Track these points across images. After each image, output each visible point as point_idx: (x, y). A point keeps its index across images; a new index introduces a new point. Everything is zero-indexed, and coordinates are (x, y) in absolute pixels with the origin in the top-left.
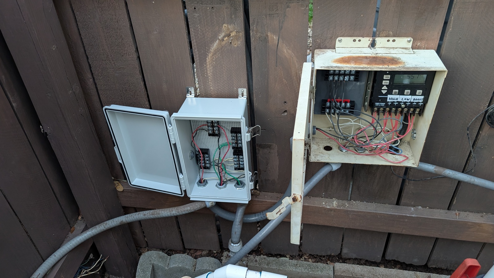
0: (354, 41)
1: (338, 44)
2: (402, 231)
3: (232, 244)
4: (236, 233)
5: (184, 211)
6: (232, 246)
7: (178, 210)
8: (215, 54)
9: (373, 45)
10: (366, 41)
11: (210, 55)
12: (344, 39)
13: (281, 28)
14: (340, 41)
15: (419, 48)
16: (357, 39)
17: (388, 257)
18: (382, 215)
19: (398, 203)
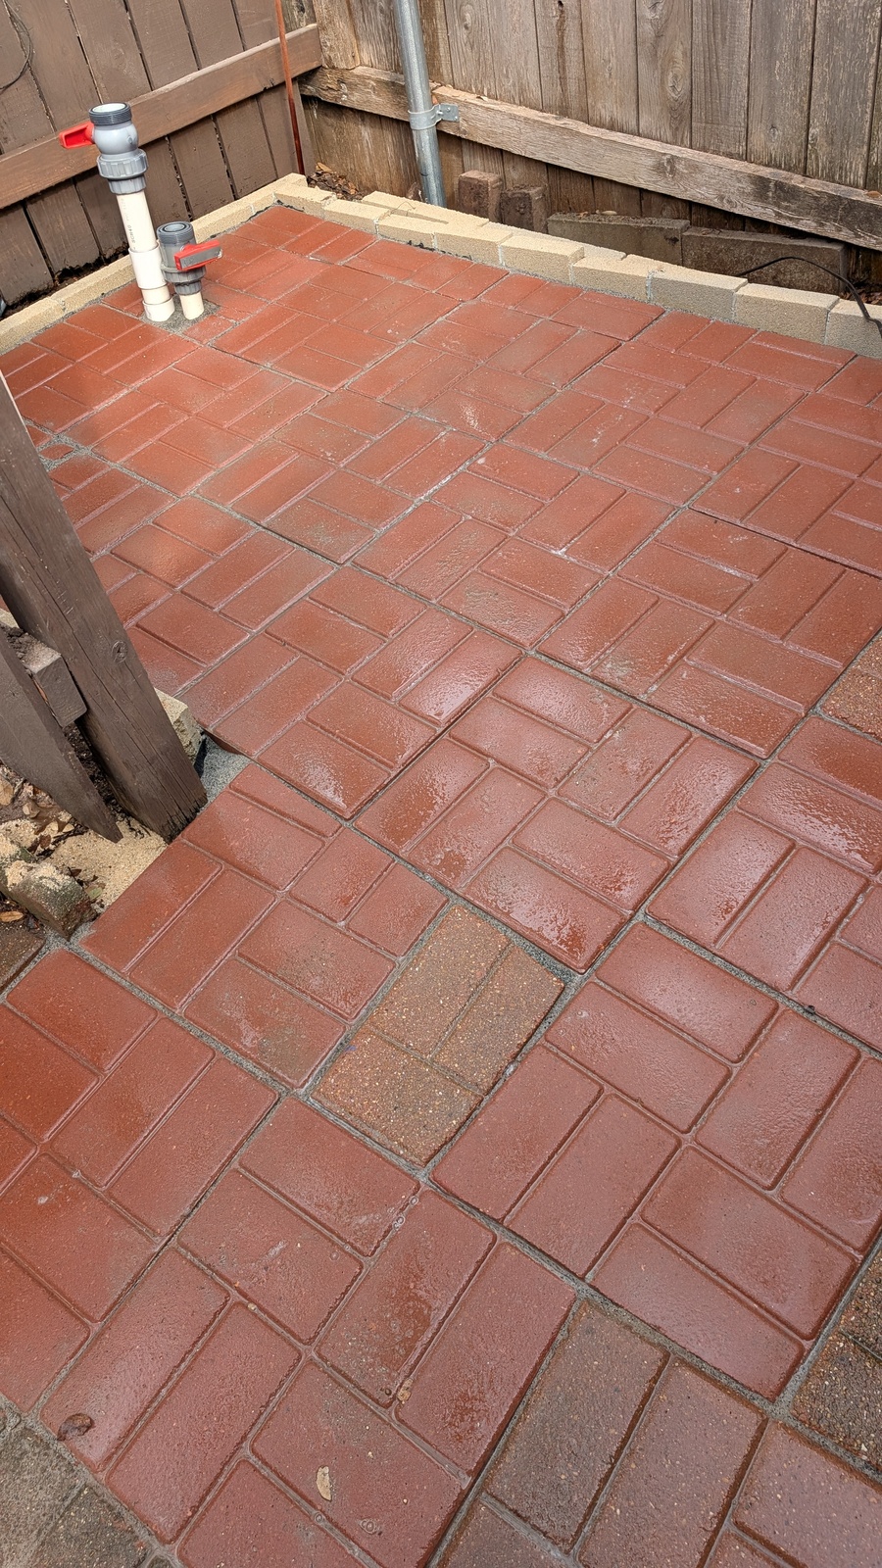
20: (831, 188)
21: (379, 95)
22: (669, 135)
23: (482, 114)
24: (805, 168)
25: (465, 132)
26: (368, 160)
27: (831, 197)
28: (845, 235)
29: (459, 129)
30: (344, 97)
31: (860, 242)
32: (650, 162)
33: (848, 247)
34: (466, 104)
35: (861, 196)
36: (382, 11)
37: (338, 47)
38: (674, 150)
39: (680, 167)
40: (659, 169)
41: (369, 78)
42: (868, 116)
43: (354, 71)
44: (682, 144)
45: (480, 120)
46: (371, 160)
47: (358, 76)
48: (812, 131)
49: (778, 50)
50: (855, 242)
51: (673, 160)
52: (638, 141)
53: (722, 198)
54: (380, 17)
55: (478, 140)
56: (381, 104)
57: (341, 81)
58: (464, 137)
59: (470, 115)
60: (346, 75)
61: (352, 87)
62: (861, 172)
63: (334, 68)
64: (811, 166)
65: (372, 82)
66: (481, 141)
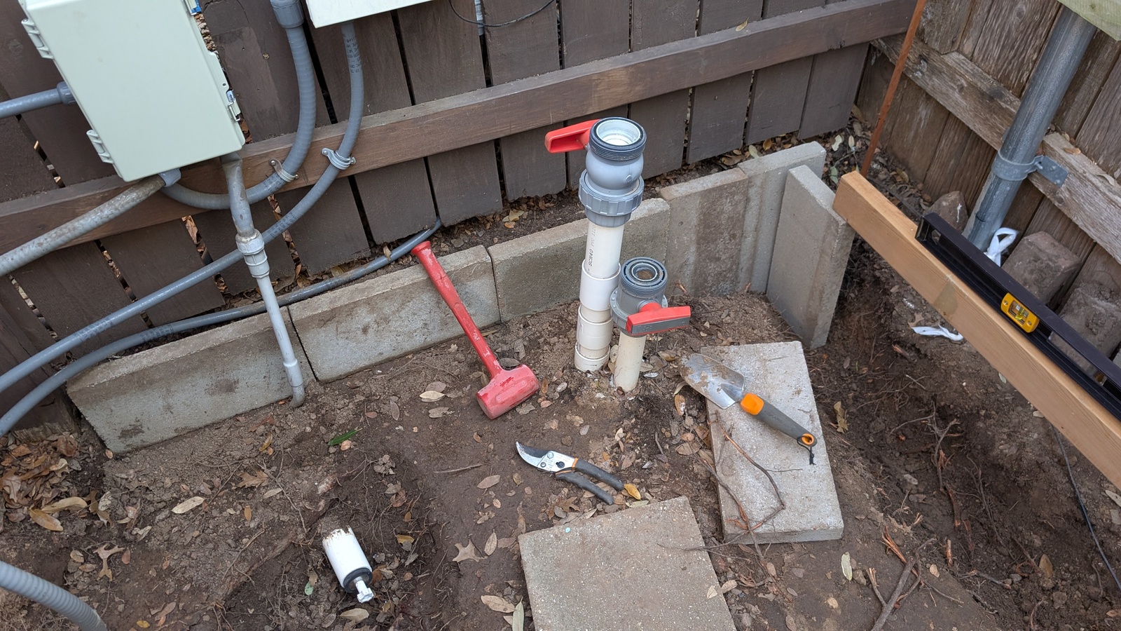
2: (511, 128)
3: (244, 240)
4: (241, 216)
5: (128, 203)
6: (243, 242)
7: (112, 204)
17: (512, 196)
18: (472, 107)
19: (489, 83)
21: (964, 98)
23: (1098, 199)
25: (1061, 201)
26: (912, 133)
29: (1054, 192)
30: (919, 74)
34: (1083, 179)
36: (1019, 14)
37: (939, 27)
41: (961, 75)
43: (946, 58)
45: (1091, 204)
46: (915, 137)
47: (948, 66)
54: (1014, 19)
55: (1074, 219)
56: (961, 106)
57: (921, 57)
58: (1056, 204)
59: (1082, 191)
60: (934, 56)
61: (934, 71)
63: (923, 41)
65: (963, 81)
66: (1079, 223)
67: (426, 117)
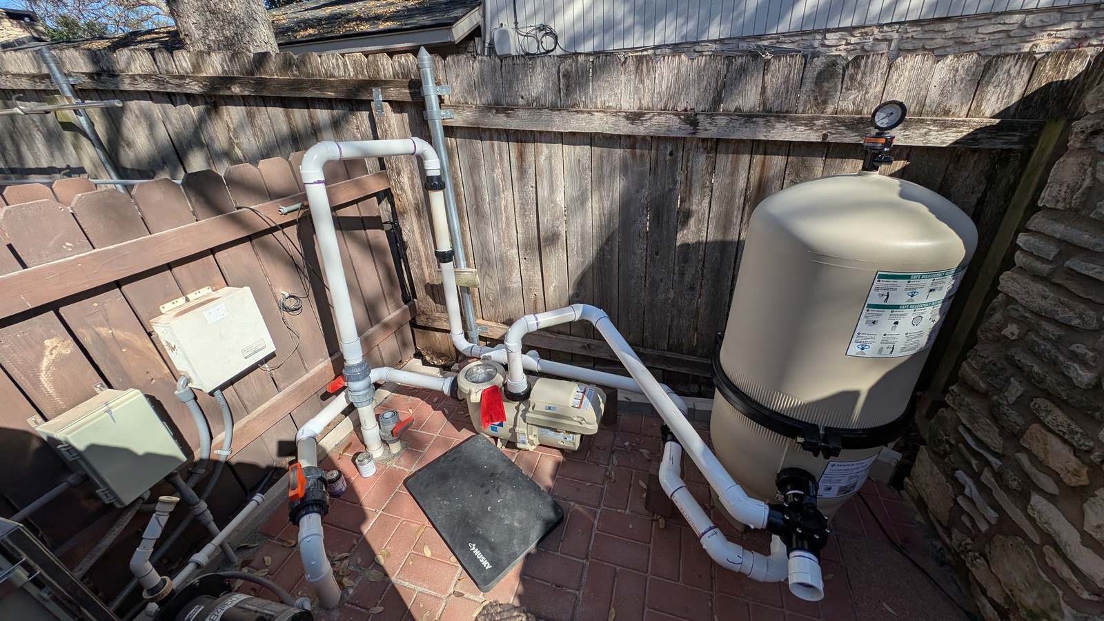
0: (173, 303)
1: (163, 311)
2: (297, 404)
3: (196, 507)
8: (48, 369)
9: (187, 300)
10: (182, 300)
11: (43, 374)
12: (165, 305)
13: (107, 320)
14: (163, 308)
15: (217, 290)
16: (175, 301)
18: (277, 403)
19: (279, 390)
20: (656, 352)
22: (584, 335)
24: (643, 345)
25: (490, 336)
27: (657, 355)
28: (663, 367)
29: (487, 335)
30: (430, 324)
31: (671, 369)
32: (580, 345)
33: (664, 370)
34: (491, 327)
35: (669, 354)
37: (428, 307)
38: (589, 341)
39: (593, 347)
40: (584, 347)
42: (668, 330)
44: (590, 338)
45: (499, 332)
46: (440, 343)
47: (437, 317)
48: (645, 334)
49: (630, 310)
50: (669, 369)
51: (589, 345)
52: (572, 338)
53: (611, 357)
57: (428, 318)
59: (494, 330)
60: (431, 316)
61: (434, 321)
62: (666, 346)
64: (645, 344)
66: (498, 338)
67: (259, 415)
